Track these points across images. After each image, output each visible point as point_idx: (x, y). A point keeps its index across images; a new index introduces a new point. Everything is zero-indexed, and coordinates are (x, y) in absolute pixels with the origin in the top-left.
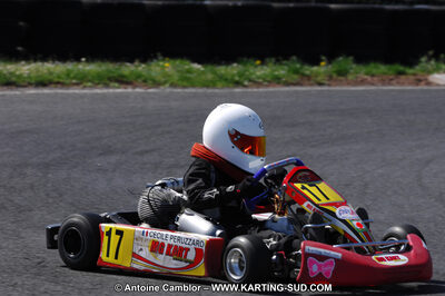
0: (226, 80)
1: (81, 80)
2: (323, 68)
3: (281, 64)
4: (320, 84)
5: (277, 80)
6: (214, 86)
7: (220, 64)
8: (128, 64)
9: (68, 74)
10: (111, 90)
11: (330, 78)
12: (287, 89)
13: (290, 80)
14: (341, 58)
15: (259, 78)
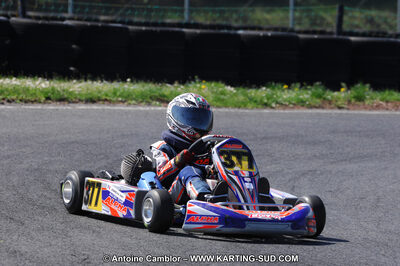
0: (256, 102)
1: (126, 98)
2: (343, 94)
3: (306, 89)
4: (340, 108)
5: (302, 103)
6: (245, 107)
7: (250, 87)
8: (168, 85)
9: (115, 94)
10: (152, 108)
11: (349, 102)
12: (310, 111)
13: (313, 104)
14: (359, 85)
15: (285, 101)
